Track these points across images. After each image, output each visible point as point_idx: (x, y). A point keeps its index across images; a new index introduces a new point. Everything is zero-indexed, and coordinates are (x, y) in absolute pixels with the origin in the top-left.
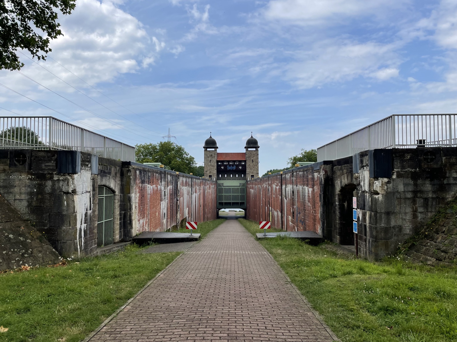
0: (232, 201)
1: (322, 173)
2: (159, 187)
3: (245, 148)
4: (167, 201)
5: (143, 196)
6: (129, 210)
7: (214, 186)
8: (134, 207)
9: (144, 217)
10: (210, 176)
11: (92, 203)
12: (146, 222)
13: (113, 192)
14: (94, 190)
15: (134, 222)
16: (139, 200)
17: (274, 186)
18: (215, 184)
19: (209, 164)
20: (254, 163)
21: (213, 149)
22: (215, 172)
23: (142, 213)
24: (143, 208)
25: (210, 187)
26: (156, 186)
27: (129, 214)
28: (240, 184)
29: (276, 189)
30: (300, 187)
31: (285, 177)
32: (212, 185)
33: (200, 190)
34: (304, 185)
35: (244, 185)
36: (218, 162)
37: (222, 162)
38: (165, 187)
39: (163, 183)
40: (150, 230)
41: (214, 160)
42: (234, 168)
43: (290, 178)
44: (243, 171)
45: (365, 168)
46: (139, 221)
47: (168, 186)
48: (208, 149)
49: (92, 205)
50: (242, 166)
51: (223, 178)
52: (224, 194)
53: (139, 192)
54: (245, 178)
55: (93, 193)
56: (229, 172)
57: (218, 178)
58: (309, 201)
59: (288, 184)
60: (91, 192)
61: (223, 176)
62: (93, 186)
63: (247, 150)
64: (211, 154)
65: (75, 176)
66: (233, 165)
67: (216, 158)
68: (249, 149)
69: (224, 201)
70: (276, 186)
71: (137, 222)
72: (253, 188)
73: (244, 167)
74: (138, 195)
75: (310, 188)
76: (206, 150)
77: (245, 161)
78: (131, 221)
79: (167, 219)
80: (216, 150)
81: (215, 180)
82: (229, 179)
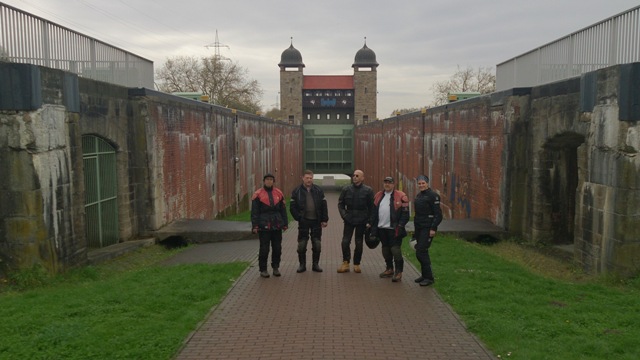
0: (328, 162)
1: (510, 111)
2: (201, 137)
3: (353, 66)
4: (216, 162)
5: (172, 155)
6: (147, 181)
7: (297, 134)
8: (155, 175)
9: (175, 193)
10: (291, 117)
11: (70, 168)
12: (180, 202)
13: (114, 146)
14: (73, 143)
15: (156, 203)
16: (165, 162)
17: (408, 136)
18: (299, 132)
19: (290, 95)
20: (369, 94)
21: (297, 69)
22: (300, 109)
23: (172, 186)
24: (173, 176)
25: (291, 136)
26: (196, 136)
27: (146, 187)
28: (344, 131)
29: (412, 140)
30: (461, 138)
31: (431, 120)
32: (294, 132)
33: (273, 141)
34: (469, 135)
35: (350, 133)
36: (304, 91)
37: (313, 91)
38: (212, 137)
39: (208, 129)
40: (188, 216)
41: (299, 89)
42: (333, 103)
43: (441, 120)
44: (350, 109)
45: (608, 101)
46: (166, 199)
47: (217, 136)
48: (287, 69)
49: (71, 172)
50: (348, 98)
51: (314, 121)
52: (315, 149)
53: (164, 147)
54: (352, 121)
55: (71, 149)
56: (324, 110)
57: (305, 121)
58: (478, 164)
59: (436, 132)
60: (68, 148)
61: (314, 117)
62: (72, 135)
63: (356, 71)
64: (292, 77)
65: (33, 115)
66: (330, 98)
67: (301, 84)
68: (360, 69)
69: (315, 162)
70: (413, 135)
71: (163, 203)
72: (366, 139)
73: (351, 100)
74: (162, 151)
75: (481, 139)
76: (283, 71)
77: (353, 91)
78: (151, 200)
79: (218, 195)
80: (301, 71)
81: (299, 124)
82: (324, 121)
